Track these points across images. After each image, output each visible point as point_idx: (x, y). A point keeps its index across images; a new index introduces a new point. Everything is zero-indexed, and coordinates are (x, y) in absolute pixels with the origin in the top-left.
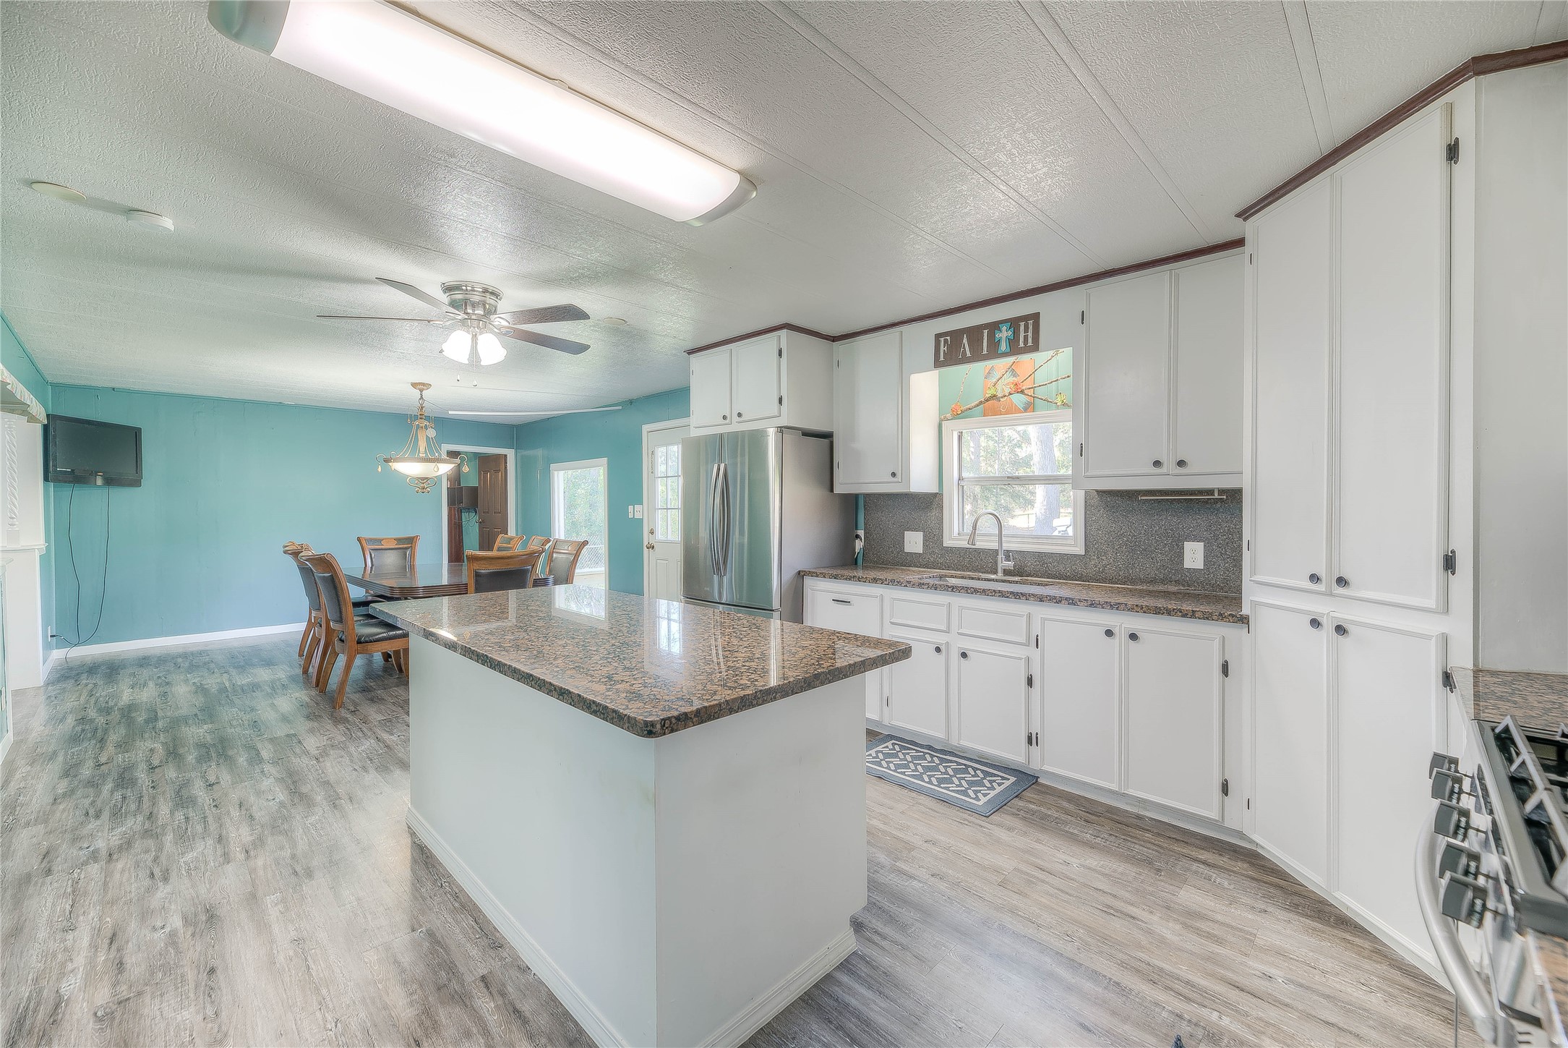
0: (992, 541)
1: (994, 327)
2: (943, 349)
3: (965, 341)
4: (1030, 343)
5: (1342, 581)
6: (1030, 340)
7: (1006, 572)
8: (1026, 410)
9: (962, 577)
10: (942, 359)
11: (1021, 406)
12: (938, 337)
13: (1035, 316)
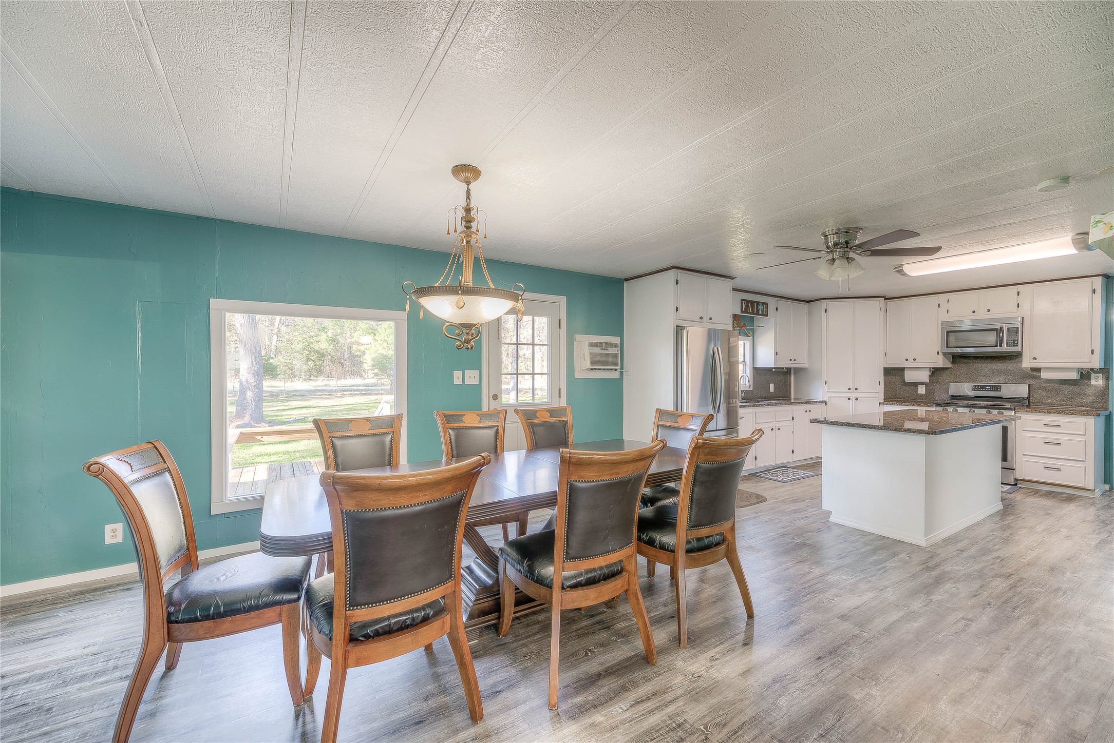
1: (758, 303)
2: (743, 306)
3: (750, 305)
4: (766, 314)
5: (856, 389)
6: (766, 312)
10: (743, 310)
12: (742, 300)
13: (767, 304)
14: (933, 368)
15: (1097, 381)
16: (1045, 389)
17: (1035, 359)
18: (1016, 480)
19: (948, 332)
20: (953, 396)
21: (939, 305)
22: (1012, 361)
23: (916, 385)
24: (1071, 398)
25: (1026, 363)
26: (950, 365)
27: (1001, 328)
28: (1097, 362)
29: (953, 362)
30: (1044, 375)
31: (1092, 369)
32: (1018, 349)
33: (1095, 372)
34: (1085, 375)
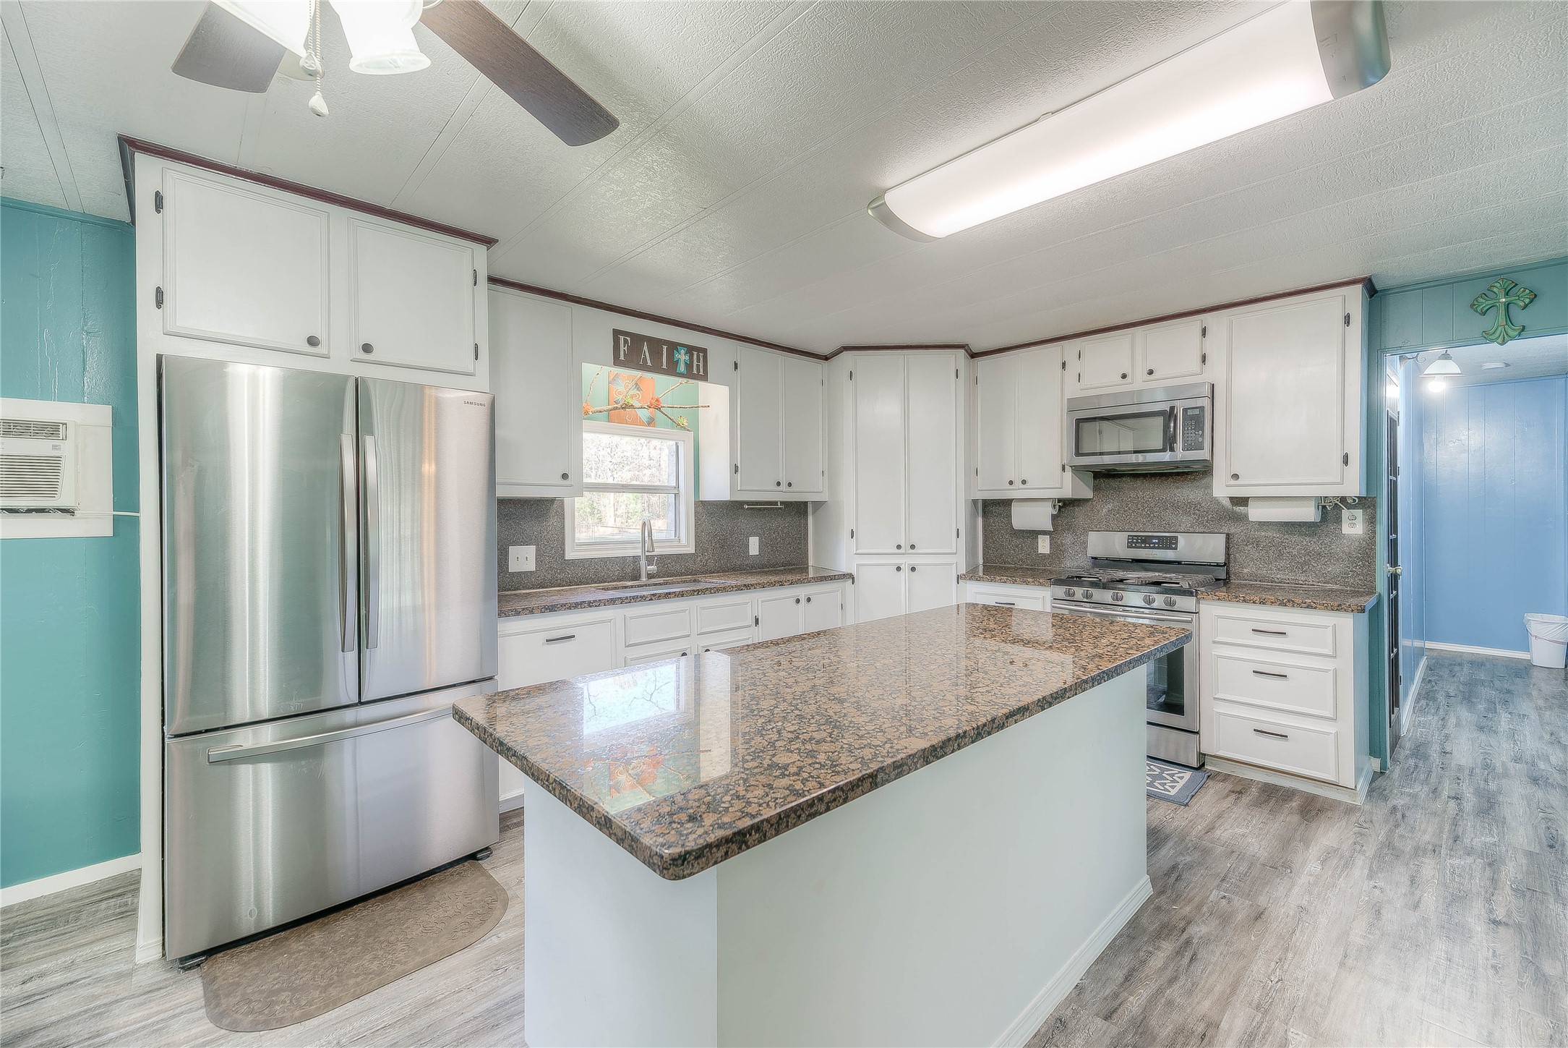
0: (635, 548)
1: (673, 346)
2: (623, 348)
3: (645, 348)
4: (701, 373)
5: (913, 547)
6: (701, 370)
7: (650, 576)
8: (649, 424)
9: (616, 588)
10: (622, 357)
11: (645, 420)
12: (617, 333)
13: (704, 351)
14: (1060, 500)
15: (1353, 526)
16: (1257, 543)
17: (1236, 476)
18: (1202, 756)
19: (1079, 421)
20: (1096, 558)
21: (1064, 364)
22: (1198, 484)
23: (1034, 534)
24: (1305, 563)
25: (1221, 489)
26: (1087, 493)
27: (1172, 408)
28: (1353, 486)
29: (1096, 489)
30: (1256, 513)
31: (1343, 499)
32: (1203, 454)
33: (1349, 507)
34: (1331, 510)
